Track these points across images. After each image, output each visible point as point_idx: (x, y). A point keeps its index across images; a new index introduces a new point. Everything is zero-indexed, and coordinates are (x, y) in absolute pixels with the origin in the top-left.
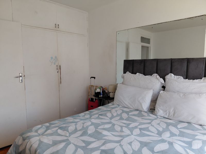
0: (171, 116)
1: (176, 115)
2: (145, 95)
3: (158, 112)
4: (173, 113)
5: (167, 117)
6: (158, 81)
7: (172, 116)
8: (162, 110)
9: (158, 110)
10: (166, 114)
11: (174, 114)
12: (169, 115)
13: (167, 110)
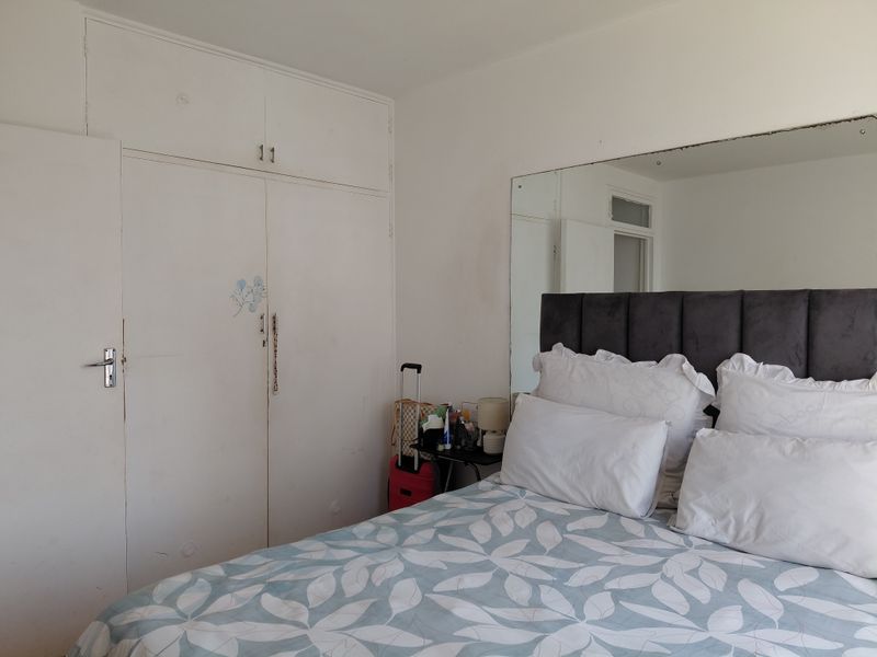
0: (746, 538)
1: (765, 534)
2: (634, 446)
3: (689, 518)
4: (753, 523)
5: (727, 540)
6: (686, 386)
7: (752, 539)
8: (708, 509)
9: (691, 510)
10: (726, 529)
11: (759, 530)
12: (737, 535)
13: (728, 512)
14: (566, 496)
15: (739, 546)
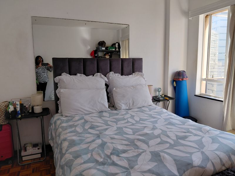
0: (131, 106)
1: (135, 104)
3: (121, 106)
4: (132, 103)
5: (128, 108)
7: (132, 107)
8: (123, 103)
9: (120, 105)
10: (127, 106)
11: (133, 104)
12: (129, 106)
13: (127, 103)
14: (90, 112)
15: (130, 108)
